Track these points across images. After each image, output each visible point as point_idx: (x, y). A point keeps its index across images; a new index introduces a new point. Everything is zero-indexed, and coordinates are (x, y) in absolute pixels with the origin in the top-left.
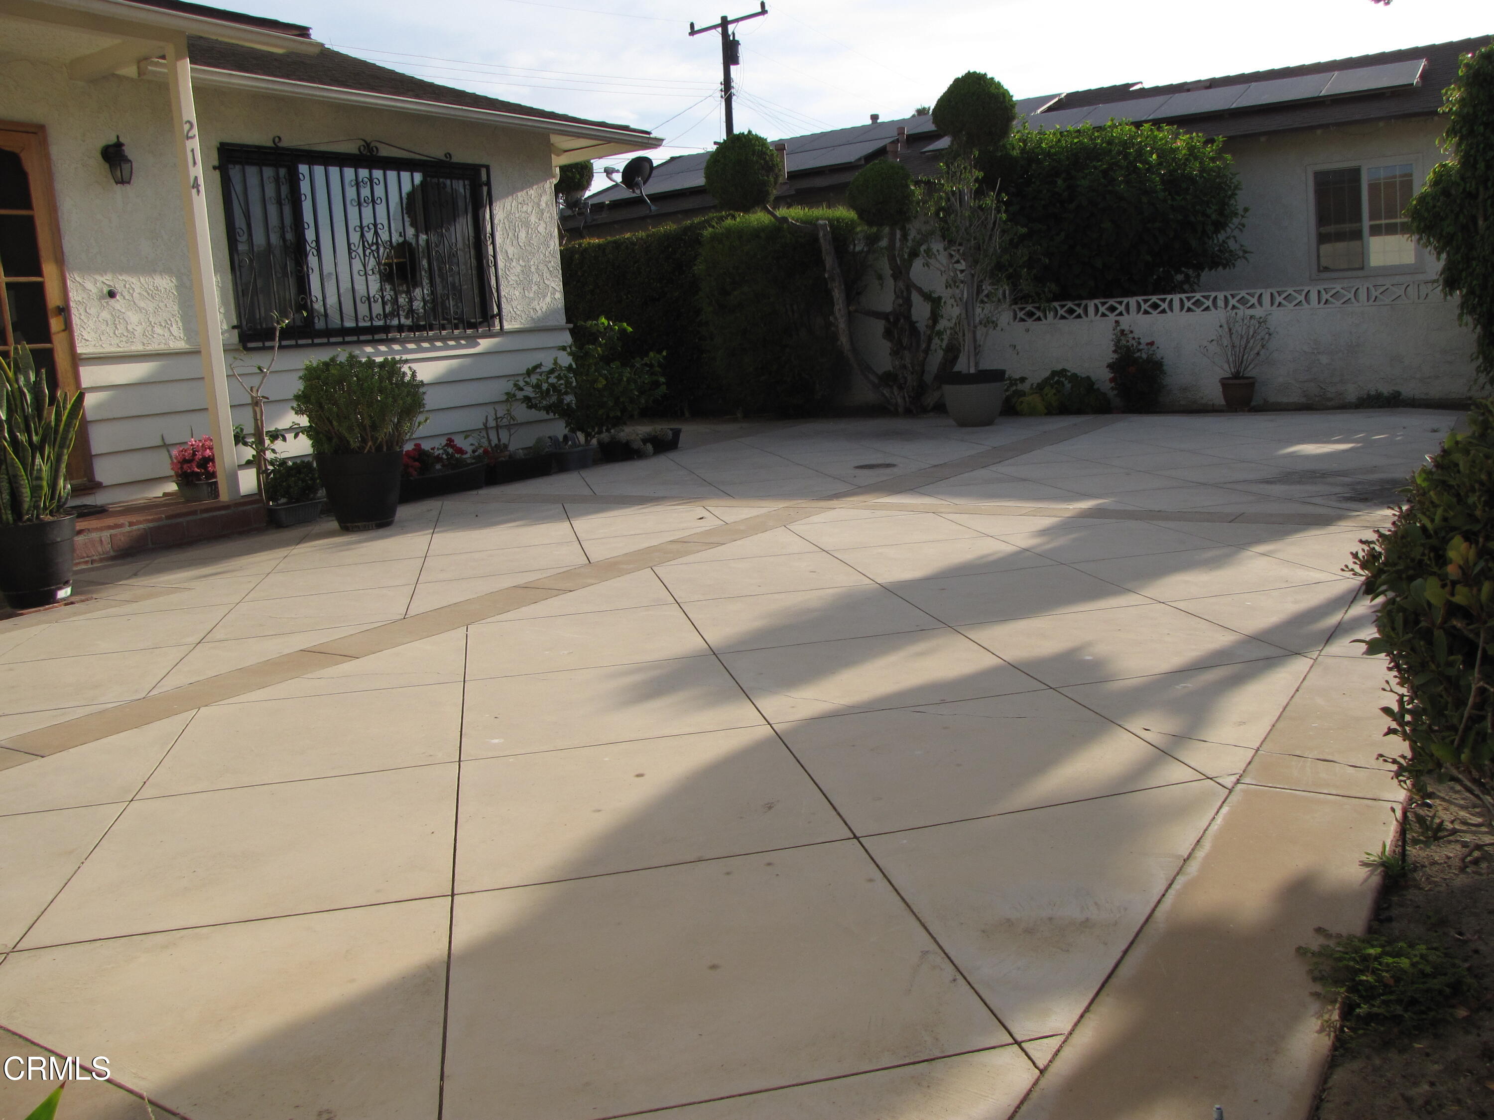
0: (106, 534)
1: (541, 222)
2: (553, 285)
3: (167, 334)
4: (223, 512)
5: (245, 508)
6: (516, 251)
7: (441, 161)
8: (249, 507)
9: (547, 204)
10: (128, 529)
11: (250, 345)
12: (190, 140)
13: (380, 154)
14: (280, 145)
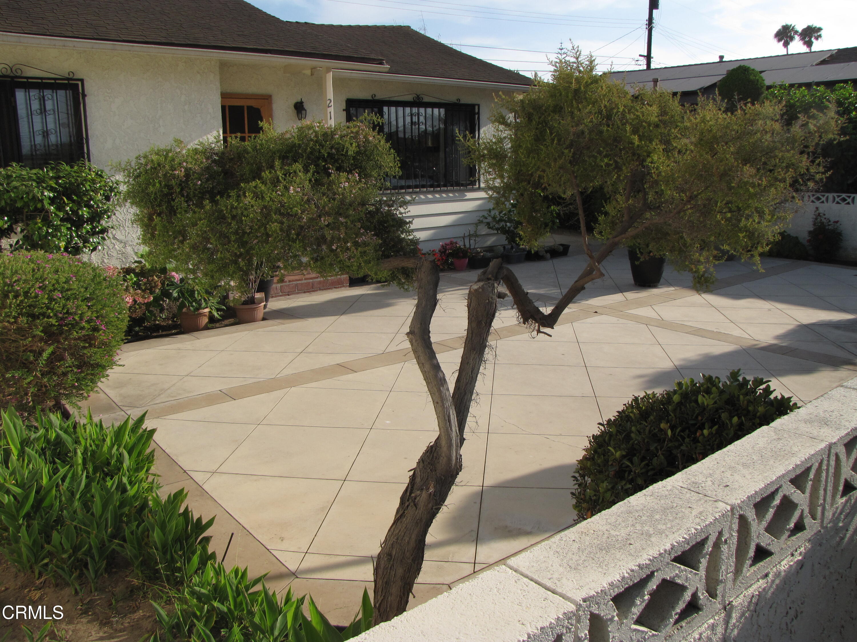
7: (456, 103)
12: (329, 108)
13: (423, 101)
14: (375, 98)
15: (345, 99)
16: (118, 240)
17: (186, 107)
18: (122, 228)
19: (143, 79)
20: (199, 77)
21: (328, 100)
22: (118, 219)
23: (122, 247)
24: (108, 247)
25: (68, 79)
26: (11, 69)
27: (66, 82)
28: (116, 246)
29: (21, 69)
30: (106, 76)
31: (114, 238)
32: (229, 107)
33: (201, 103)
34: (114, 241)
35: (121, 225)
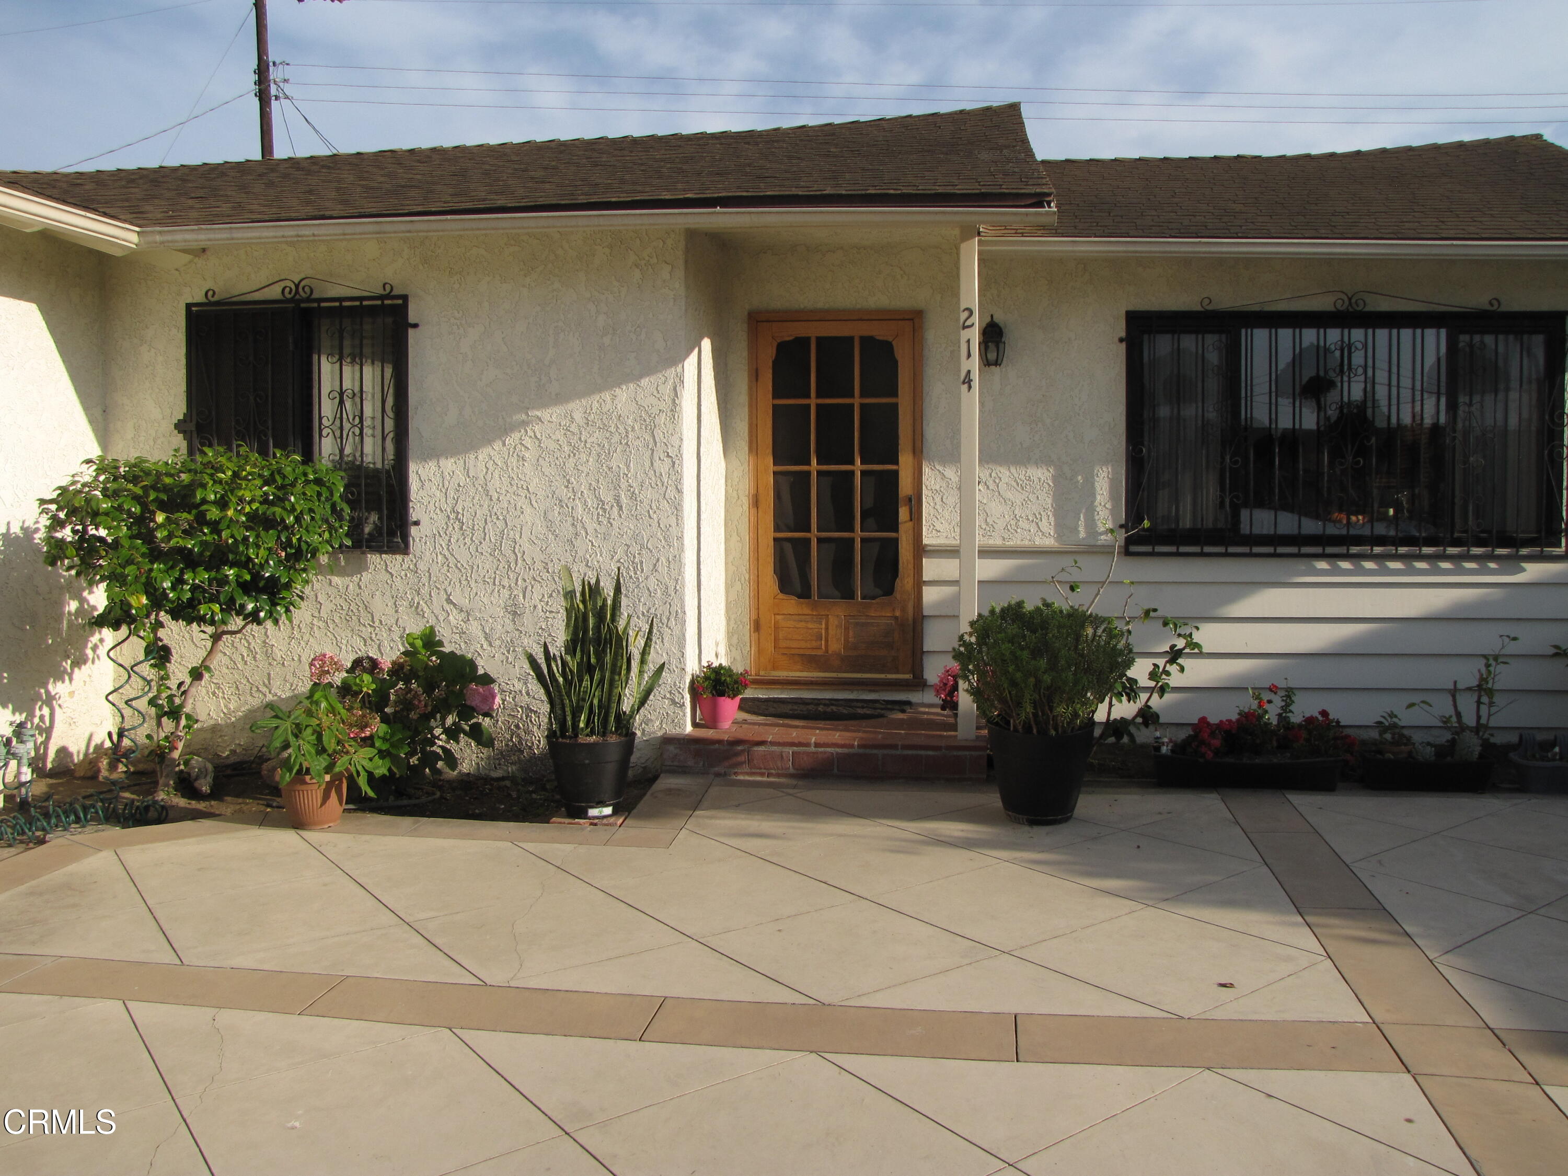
0: (790, 750)
3: (1033, 529)
4: (931, 753)
5: (960, 753)
7: (1485, 312)
8: (967, 753)
10: (813, 749)
11: (1133, 549)
12: (966, 330)
13: (1369, 308)
14: (1210, 308)
15: (1123, 312)
16: (455, 605)
17: (607, 340)
18: (464, 582)
19: (524, 286)
20: (637, 274)
21: (964, 311)
22: (459, 565)
23: (462, 620)
24: (437, 618)
25: (381, 297)
26: (297, 286)
27: (379, 302)
28: (451, 617)
29: (312, 286)
30: (456, 286)
31: (449, 601)
32: (819, 339)
33: (638, 329)
34: (448, 607)
35: (464, 577)
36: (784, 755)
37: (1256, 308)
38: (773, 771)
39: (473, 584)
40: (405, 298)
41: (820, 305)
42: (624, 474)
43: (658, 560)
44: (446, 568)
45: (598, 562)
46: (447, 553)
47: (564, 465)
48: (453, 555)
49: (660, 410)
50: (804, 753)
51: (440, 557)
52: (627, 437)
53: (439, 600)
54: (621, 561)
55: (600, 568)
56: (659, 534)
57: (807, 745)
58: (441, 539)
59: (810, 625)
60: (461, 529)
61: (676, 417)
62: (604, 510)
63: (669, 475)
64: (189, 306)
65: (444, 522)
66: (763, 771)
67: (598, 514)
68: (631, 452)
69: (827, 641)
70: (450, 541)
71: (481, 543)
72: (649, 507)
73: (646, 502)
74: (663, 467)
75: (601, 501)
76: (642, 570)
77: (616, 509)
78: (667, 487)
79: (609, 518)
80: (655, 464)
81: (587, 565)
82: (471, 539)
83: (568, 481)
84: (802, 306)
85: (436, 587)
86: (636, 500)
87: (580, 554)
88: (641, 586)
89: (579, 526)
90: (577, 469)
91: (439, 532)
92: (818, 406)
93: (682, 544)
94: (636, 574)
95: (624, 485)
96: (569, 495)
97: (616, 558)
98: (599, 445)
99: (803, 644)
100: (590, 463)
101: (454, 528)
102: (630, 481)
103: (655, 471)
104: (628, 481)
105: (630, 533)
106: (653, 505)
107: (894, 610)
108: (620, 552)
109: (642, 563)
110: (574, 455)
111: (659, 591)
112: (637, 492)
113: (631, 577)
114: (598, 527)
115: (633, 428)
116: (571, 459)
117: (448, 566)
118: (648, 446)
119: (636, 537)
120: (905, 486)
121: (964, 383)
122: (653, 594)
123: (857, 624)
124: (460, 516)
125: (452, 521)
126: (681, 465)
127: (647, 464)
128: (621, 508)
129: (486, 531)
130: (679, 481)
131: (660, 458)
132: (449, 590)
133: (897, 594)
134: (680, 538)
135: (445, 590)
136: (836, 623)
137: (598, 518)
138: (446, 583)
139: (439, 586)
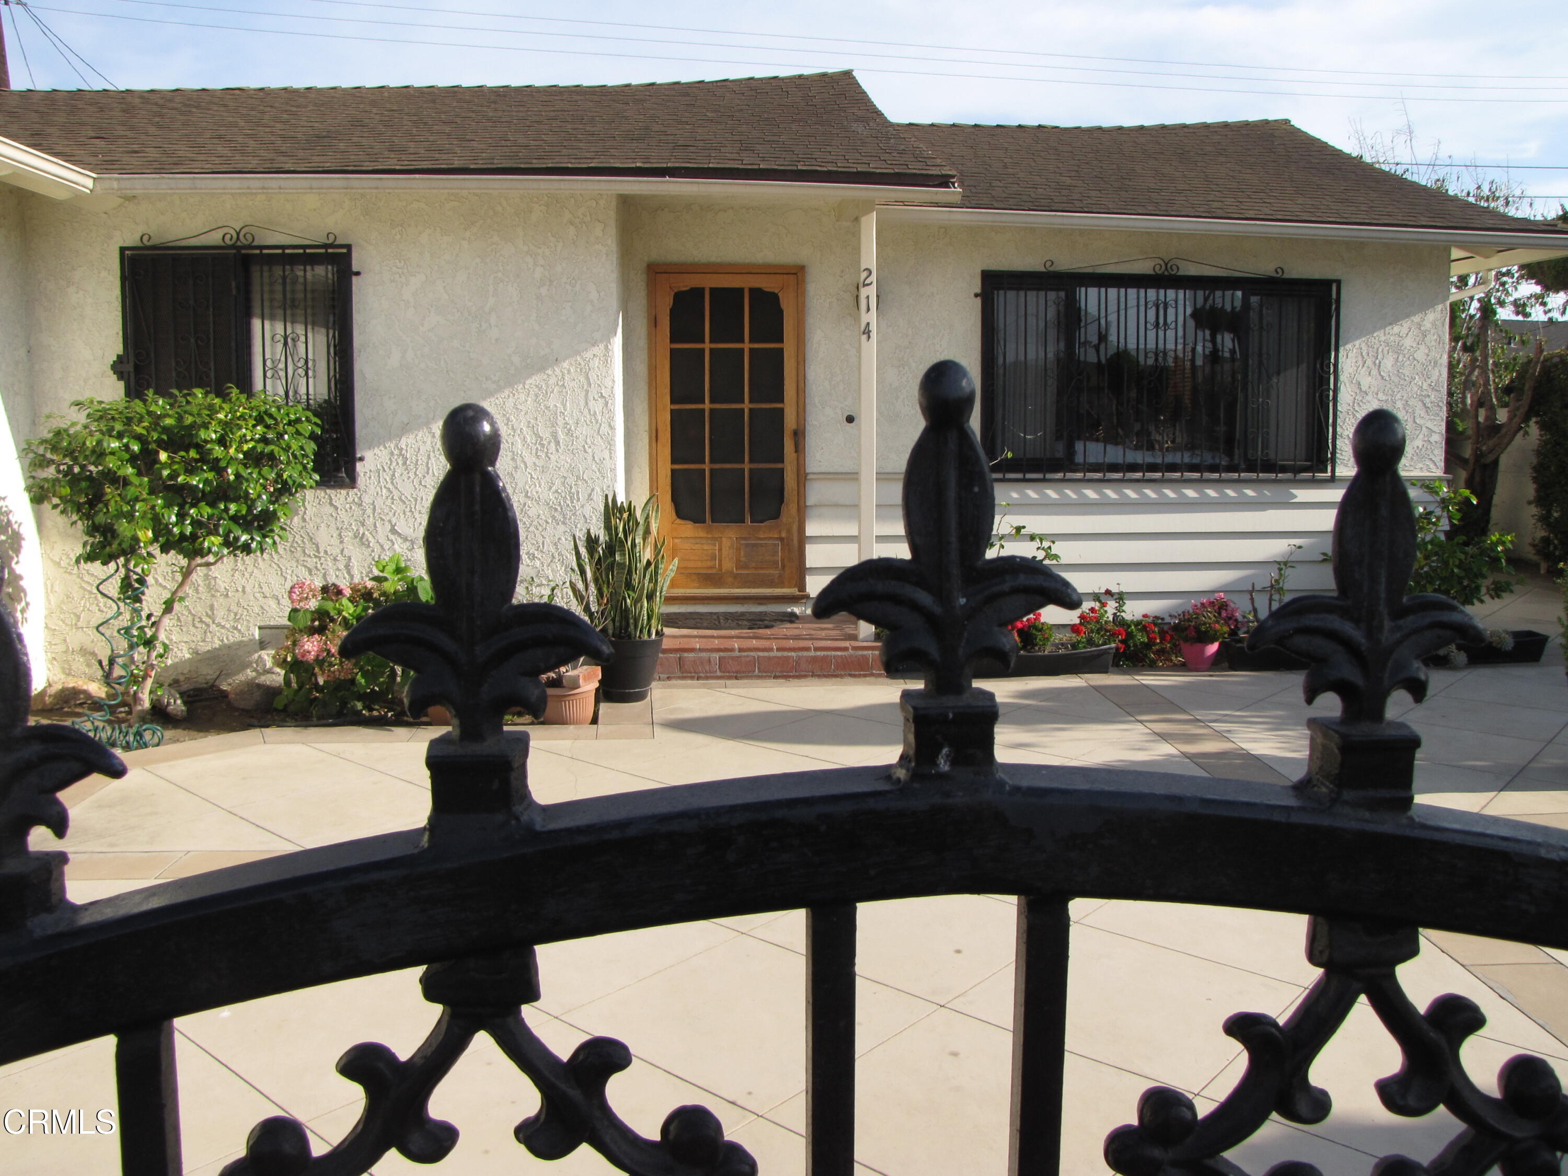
0: (716, 656)
1: (1422, 347)
2: (1429, 425)
6: (1374, 382)
7: (1272, 278)
9: (1434, 324)
10: (737, 653)
12: (866, 287)
13: (1181, 273)
14: (1051, 269)
15: (978, 272)
16: (399, 535)
17: (544, 291)
18: (409, 514)
19: (464, 239)
20: (572, 230)
21: (864, 270)
22: (403, 498)
23: (407, 549)
24: (382, 546)
25: (325, 246)
26: (238, 234)
27: (323, 251)
28: (396, 546)
29: (253, 233)
30: (398, 237)
31: (393, 531)
32: (713, 290)
33: (573, 281)
34: (392, 537)
35: (408, 509)
36: (712, 660)
37: (1090, 270)
38: (702, 675)
39: (417, 515)
40: (349, 247)
41: (713, 259)
42: (561, 412)
43: (593, 490)
44: (390, 501)
45: (537, 492)
46: (391, 487)
47: (504, 404)
48: (396, 488)
49: (594, 355)
50: (729, 657)
51: (384, 490)
52: (564, 379)
53: (383, 530)
54: (559, 491)
55: (539, 498)
56: (594, 466)
57: (732, 650)
58: (385, 474)
59: (706, 547)
60: (405, 463)
61: (609, 362)
62: (543, 445)
63: (603, 413)
64: (123, 250)
65: (388, 458)
66: (693, 674)
67: (537, 449)
68: (567, 392)
69: (720, 561)
70: (394, 475)
71: (424, 477)
72: (583, 443)
73: (581, 438)
74: (597, 406)
75: (540, 437)
76: (579, 499)
77: (553, 445)
78: (601, 425)
79: (547, 453)
80: (589, 403)
81: (526, 496)
82: (415, 473)
83: (508, 419)
84: (696, 260)
85: (381, 518)
86: (572, 436)
87: (520, 485)
88: (577, 514)
89: (519, 459)
90: (517, 408)
91: (383, 468)
92: (711, 350)
93: (615, 475)
94: (572, 502)
95: (561, 422)
96: (509, 431)
97: (554, 488)
98: (537, 386)
99: (699, 564)
100: (528, 403)
101: (398, 464)
102: (567, 419)
103: (589, 410)
104: (564, 419)
105: (567, 466)
106: (588, 440)
107: (780, 532)
108: (558, 482)
109: (578, 492)
110: (514, 395)
111: (594, 517)
112: (573, 428)
113: (568, 505)
114: (537, 461)
115: (569, 371)
116: (511, 399)
117: (392, 498)
118: (583, 387)
119: (571, 469)
120: (790, 422)
121: (864, 333)
122: (588, 521)
123: (747, 545)
124: (404, 452)
125: (396, 457)
126: (613, 404)
127: (582, 403)
128: (558, 443)
129: (430, 465)
130: (612, 418)
131: (594, 398)
132: (394, 522)
133: (784, 518)
134: (613, 470)
135: (390, 521)
136: (729, 544)
137: (536, 453)
138: (391, 514)
139: (384, 517)
